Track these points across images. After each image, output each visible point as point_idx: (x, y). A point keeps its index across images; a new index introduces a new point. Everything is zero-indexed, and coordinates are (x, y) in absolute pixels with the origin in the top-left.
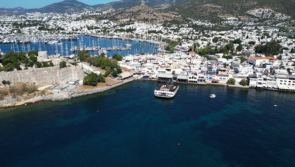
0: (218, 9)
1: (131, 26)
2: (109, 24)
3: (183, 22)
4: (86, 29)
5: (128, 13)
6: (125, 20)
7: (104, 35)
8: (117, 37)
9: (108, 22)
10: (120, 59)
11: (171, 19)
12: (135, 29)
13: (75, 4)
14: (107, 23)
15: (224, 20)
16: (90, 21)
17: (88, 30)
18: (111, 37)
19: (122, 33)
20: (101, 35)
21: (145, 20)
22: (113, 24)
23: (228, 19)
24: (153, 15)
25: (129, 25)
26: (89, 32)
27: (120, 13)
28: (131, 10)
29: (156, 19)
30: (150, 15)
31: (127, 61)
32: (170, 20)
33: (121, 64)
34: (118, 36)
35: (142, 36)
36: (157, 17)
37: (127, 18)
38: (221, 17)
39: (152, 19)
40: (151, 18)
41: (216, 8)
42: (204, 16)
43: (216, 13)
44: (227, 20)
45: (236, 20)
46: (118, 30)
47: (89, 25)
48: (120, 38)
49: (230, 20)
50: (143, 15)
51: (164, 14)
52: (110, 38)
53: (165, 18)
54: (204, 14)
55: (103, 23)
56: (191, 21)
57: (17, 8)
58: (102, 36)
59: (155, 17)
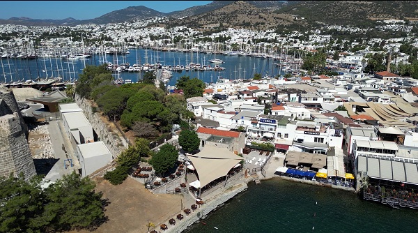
0: (366, 6)
1: (222, 33)
2: (187, 33)
3: (309, 28)
4: (149, 39)
5: (217, 15)
6: (212, 26)
7: (175, 46)
8: (198, 50)
9: (186, 30)
10: (196, 91)
11: (289, 23)
12: (230, 38)
13: (142, 11)
14: (183, 31)
15: (380, 24)
16: (158, 28)
17: (150, 41)
18: (186, 50)
19: (207, 44)
20: (169, 47)
21: (246, 25)
22: (192, 33)
23: (387, 22)
24: (258, 16)
25: (219, 32)
26: (152, 43)
27: (204, 17)
28: (222, 11)
29: (263, 24)
30: (253, 16)
31: (217, 97)
32: (287, 24)
33: (199, 107)
34: (200, 47)
35: (244, 46)
36: (265, 19)
37: (216, 23)
38: (372, 19)
39: (258, 24)
40: (254, 21)
41: (362, 5)
42: (342, 19)
43: (364, 13)
44: (385, 24)
45: (402, 23)
46: (201, 39)
47: (155, 34)
48: (202, 50)
49: (390, 24)
50: (242, 18)
51: (275, 15)
52: (185, 52)
53: (280, 21)
54: (343, 15)
55: (176, 31)
56: (323, 26)
57: (67, 19)
58: (172, 49)
59: (262, 21)
